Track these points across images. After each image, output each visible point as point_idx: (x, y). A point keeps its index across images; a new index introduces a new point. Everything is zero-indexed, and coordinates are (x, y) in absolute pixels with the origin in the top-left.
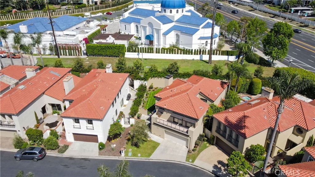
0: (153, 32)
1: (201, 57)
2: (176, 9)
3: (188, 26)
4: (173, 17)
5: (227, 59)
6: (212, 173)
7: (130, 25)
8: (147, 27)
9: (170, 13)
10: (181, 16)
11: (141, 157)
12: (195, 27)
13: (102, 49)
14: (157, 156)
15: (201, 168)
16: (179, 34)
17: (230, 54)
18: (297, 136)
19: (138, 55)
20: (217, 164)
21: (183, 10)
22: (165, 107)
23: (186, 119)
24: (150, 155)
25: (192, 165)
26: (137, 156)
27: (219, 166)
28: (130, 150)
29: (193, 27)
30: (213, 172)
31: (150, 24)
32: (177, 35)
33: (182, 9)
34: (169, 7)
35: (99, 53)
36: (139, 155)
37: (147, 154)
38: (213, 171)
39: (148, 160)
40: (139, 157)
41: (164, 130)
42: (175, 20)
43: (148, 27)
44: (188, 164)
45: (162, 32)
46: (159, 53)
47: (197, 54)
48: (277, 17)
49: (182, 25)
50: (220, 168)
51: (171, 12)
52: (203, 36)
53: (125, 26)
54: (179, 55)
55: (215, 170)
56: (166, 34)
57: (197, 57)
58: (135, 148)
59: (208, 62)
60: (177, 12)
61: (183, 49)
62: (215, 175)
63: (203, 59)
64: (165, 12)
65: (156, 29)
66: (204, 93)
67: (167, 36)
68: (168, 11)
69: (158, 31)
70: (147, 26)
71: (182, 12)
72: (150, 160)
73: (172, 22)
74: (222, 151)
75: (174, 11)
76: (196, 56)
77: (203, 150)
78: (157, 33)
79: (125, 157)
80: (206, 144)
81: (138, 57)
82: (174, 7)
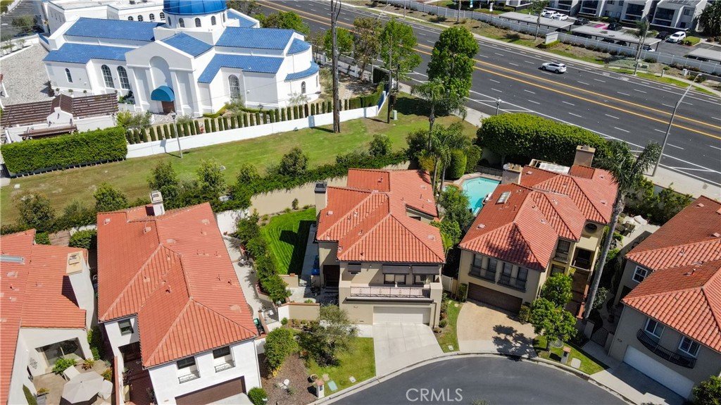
0: (169, 80)
1: (311, 121)
2: (209, 17)
3: (253, 55)
4: (209, 35)
5: (363, 115)
6: (501, 355)
7: (85, 68)
8: (148, 69)
9: (197, 26)
10: (224, 29)
11: (359, 380)
12: (271, 54)
13: (57, 150)
14: (387, 366)
15: (478, 354)
16: (238, 75)
17: (368, 103)
18: (589, 237)
19: (163, 145)
20: (495, 334)
21: (224, 16)
22: (363, 258)
23: (417, 270)
24: (372, 371)
25: (458, 354)
26: (351, 384)
27: (502, 336)
28: (326, 376)
29: (267, 53)
30: (501, 352)
31: (159, 62)
32: (235, 81)
33: (222, 13)
34: (190, 11)
35: (50, 162)
36: (352, 379)
37: (367, 371)
38: (498, 350)
39: (377, 383)
40: (354, 384)
41: (372, 306)
42: (215, 40)
43: (151, 69)
44: (451, 356)
45: (196, 76)
46: (214, 130)
47: (301, 117)
48: (381, 4)
49: (237, 52)
50: (506, 340)
51: (198, 23)
52: (293, 73)
53: (67, 70)
54: (262, 126)
55: (501, 347)
57: (303, 123)
58: (334, 369)
59: (332, 128)
60: (214, 21)
61: (258, 109)
62: (506, 355)
63: (316, 125)
64: (183, 26)
65: (176, 71)
66: (413, 206)
67: (212, 85)
68: (190, 21)
69: (185, 76)
70: (150, 66)
71: (224, 21)
72: (382, 381)
73: (210, 48)
74: (488, 307)
75: (206, 20)
76: (299, 120)
77: (456, 318)
78: (182, 81)
79: (328, 397)
80: (453, 304)
81: (164, 152)
82: (204, 11)
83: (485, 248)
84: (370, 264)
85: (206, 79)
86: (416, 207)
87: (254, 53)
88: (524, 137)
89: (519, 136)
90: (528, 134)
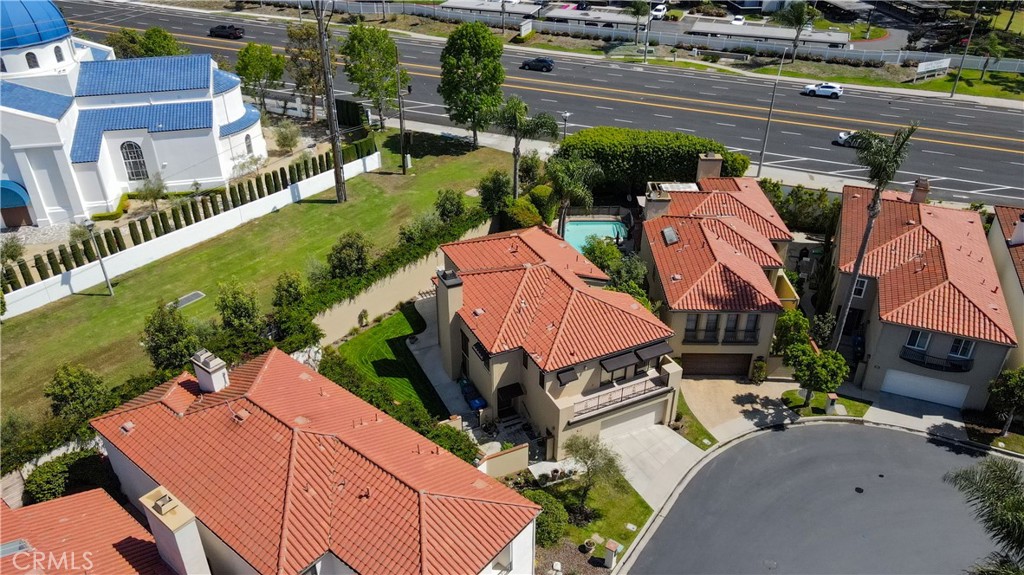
0: (12, 168)
1: (295, 193)
2: (51, 48)
3: (154, 103)
4: (62, 79)
5: (362, 170)
6: (762, 429)
9: (31, 67)
10: (78, 66)
11: (640, 525)
12: (190, 97)
14: (656, 493)
15: (739, 438)
16: (138, 141)
19: (66, 281)
20: (739, 408)
25: (720, 447)
26: (634, 534)
27: (748, 407)
28: (597, 538)
29: (179, 98)
30: (761, 427)
32: (131, 151)
33: (68, 41)
36: (631, 527)
37: (639, 509)
38: (756, 424)
40: (638, 531)
42: (74, 87)
44: (713, 453)
47: (278, 189)
49: (122, 102)
50: (756, 411)
51: (32, 61)
52: (226, 123)
55: (756, 420)
57: (282, 198)
58: (599, 523)
60: (59, 57)
61: (193, 190)
62: (768, 428)
63: (302, 198)
65: (27, 150)
68: (15, 59)
69: (47, 156)
71: (74, 53)
73: (69, 102)
74: (708, 379)
76: (275, 195)
78: (39, 166)
81: (69, 293)
82: (41, 40)
83: (702, 302)
84: (583, 365)
85: (87, 155)
87: (156, 100)
88: (621, 156)
89: (614, 156)
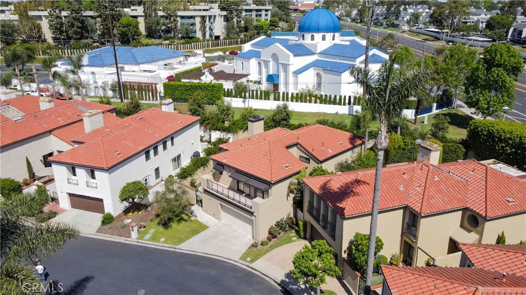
0: (278, 70)
1: (350, 109)
2: (321, 34)
3: (338, 61)
4: (316, 46)
6: (279, 285)
7: (249, 62)
8: (270, 61)
9: (312, 40)
10: (331, 45)
12: (349, 61)
14: (194, 246)
15: (262, 274)
16: (321, 73)
18: (469, 231)
19: (244, 102)
21: (334, 36)
22: (224, 161)
23: (252, 182)
24: (181, 242)
25: (248, 266)
26: (158, 241)
28: (152, 230)
29: (346, 61)
30: (282, 284)
31: (275, 57)
32: (319, 76)
33: (332, 34)
34: (309, 30)
36: (163, 239)
37: (176, 240)
38: (282, 281)
39: (173, 250)
40: (160, 243)
41: (218, 202)
42: (320, 50)
43: (271, 63)
45: (292, 69)
46: (279, 100)
47: (344, 104)
49: (329, 58)
51: (313, 39)
53: (243, 63)
54: (313, 104)
55: (287, 280)
56: (297, 73)
58: (162, 229)
60: (324, 38)
61: (319, 94)
62: (283, 287)
64: (303, 39)
65: (283, 64)
66: (304, 146)
67: (299, 76)
68: (308, 36)
69: (286, 66)
70: (271, 60)
71: (333, 39)
72: (177, 250)
73: (313, 54)
75: (318, 36)
76: (342, 107)
77: (281, 245)
78: (284, 71)
79: (137, 240)
80: (293, 237)
81: (244, 107)
82: (318, 30)
84: (229, 168)
86: (307, 148)
87: (339, 60)
90: (510, 139)
